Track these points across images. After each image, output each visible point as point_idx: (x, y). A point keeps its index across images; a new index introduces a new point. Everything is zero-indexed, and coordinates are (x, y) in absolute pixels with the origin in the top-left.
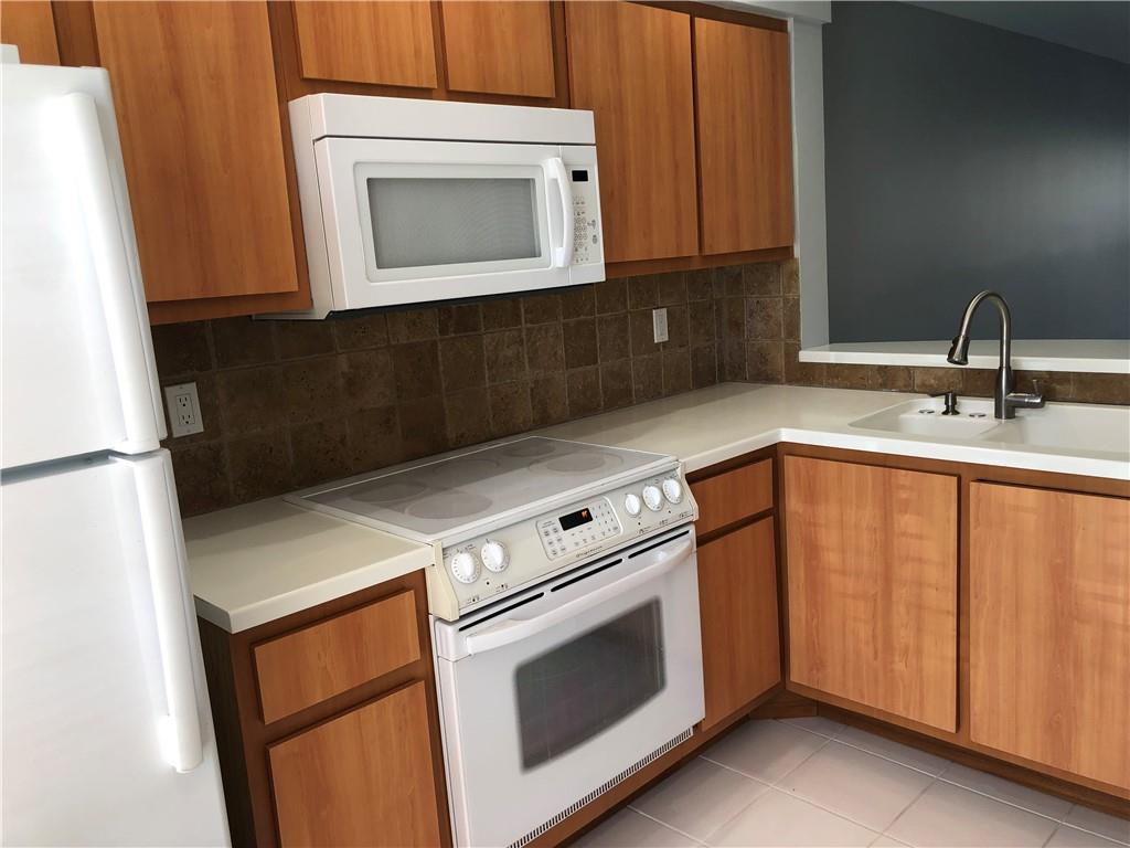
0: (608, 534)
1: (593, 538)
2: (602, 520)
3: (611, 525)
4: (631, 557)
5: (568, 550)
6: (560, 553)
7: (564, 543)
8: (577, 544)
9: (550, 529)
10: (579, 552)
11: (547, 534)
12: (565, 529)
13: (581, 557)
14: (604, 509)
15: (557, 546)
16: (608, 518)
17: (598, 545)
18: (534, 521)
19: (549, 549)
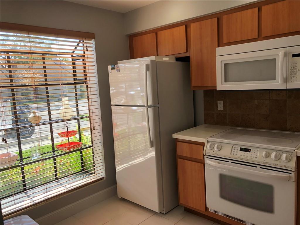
0: (252, 157)
1: (247, 156)
2: (253, 154)
3: (255, 156)
4: (261, 168)
5: (238, 155)
6: (235, 155)
7: (237, 153)
8: (241, 155)
9: (236, 149)
10: (240, 157)
11: (234, 149)
12: (240, 150)
13: (240, 159)
14: (256, 152)
15: (235, 153)
16: (255, 154)
17: (247, 158)
18: (232, 145)
19: (233, 153)
